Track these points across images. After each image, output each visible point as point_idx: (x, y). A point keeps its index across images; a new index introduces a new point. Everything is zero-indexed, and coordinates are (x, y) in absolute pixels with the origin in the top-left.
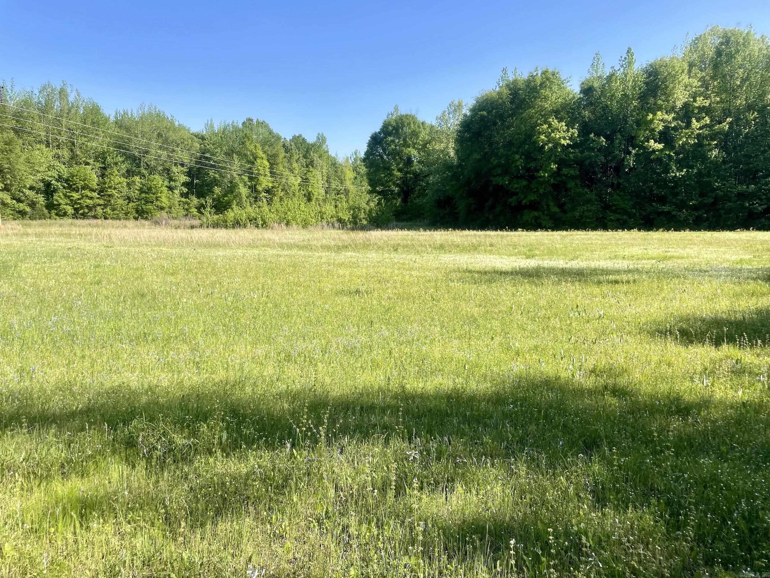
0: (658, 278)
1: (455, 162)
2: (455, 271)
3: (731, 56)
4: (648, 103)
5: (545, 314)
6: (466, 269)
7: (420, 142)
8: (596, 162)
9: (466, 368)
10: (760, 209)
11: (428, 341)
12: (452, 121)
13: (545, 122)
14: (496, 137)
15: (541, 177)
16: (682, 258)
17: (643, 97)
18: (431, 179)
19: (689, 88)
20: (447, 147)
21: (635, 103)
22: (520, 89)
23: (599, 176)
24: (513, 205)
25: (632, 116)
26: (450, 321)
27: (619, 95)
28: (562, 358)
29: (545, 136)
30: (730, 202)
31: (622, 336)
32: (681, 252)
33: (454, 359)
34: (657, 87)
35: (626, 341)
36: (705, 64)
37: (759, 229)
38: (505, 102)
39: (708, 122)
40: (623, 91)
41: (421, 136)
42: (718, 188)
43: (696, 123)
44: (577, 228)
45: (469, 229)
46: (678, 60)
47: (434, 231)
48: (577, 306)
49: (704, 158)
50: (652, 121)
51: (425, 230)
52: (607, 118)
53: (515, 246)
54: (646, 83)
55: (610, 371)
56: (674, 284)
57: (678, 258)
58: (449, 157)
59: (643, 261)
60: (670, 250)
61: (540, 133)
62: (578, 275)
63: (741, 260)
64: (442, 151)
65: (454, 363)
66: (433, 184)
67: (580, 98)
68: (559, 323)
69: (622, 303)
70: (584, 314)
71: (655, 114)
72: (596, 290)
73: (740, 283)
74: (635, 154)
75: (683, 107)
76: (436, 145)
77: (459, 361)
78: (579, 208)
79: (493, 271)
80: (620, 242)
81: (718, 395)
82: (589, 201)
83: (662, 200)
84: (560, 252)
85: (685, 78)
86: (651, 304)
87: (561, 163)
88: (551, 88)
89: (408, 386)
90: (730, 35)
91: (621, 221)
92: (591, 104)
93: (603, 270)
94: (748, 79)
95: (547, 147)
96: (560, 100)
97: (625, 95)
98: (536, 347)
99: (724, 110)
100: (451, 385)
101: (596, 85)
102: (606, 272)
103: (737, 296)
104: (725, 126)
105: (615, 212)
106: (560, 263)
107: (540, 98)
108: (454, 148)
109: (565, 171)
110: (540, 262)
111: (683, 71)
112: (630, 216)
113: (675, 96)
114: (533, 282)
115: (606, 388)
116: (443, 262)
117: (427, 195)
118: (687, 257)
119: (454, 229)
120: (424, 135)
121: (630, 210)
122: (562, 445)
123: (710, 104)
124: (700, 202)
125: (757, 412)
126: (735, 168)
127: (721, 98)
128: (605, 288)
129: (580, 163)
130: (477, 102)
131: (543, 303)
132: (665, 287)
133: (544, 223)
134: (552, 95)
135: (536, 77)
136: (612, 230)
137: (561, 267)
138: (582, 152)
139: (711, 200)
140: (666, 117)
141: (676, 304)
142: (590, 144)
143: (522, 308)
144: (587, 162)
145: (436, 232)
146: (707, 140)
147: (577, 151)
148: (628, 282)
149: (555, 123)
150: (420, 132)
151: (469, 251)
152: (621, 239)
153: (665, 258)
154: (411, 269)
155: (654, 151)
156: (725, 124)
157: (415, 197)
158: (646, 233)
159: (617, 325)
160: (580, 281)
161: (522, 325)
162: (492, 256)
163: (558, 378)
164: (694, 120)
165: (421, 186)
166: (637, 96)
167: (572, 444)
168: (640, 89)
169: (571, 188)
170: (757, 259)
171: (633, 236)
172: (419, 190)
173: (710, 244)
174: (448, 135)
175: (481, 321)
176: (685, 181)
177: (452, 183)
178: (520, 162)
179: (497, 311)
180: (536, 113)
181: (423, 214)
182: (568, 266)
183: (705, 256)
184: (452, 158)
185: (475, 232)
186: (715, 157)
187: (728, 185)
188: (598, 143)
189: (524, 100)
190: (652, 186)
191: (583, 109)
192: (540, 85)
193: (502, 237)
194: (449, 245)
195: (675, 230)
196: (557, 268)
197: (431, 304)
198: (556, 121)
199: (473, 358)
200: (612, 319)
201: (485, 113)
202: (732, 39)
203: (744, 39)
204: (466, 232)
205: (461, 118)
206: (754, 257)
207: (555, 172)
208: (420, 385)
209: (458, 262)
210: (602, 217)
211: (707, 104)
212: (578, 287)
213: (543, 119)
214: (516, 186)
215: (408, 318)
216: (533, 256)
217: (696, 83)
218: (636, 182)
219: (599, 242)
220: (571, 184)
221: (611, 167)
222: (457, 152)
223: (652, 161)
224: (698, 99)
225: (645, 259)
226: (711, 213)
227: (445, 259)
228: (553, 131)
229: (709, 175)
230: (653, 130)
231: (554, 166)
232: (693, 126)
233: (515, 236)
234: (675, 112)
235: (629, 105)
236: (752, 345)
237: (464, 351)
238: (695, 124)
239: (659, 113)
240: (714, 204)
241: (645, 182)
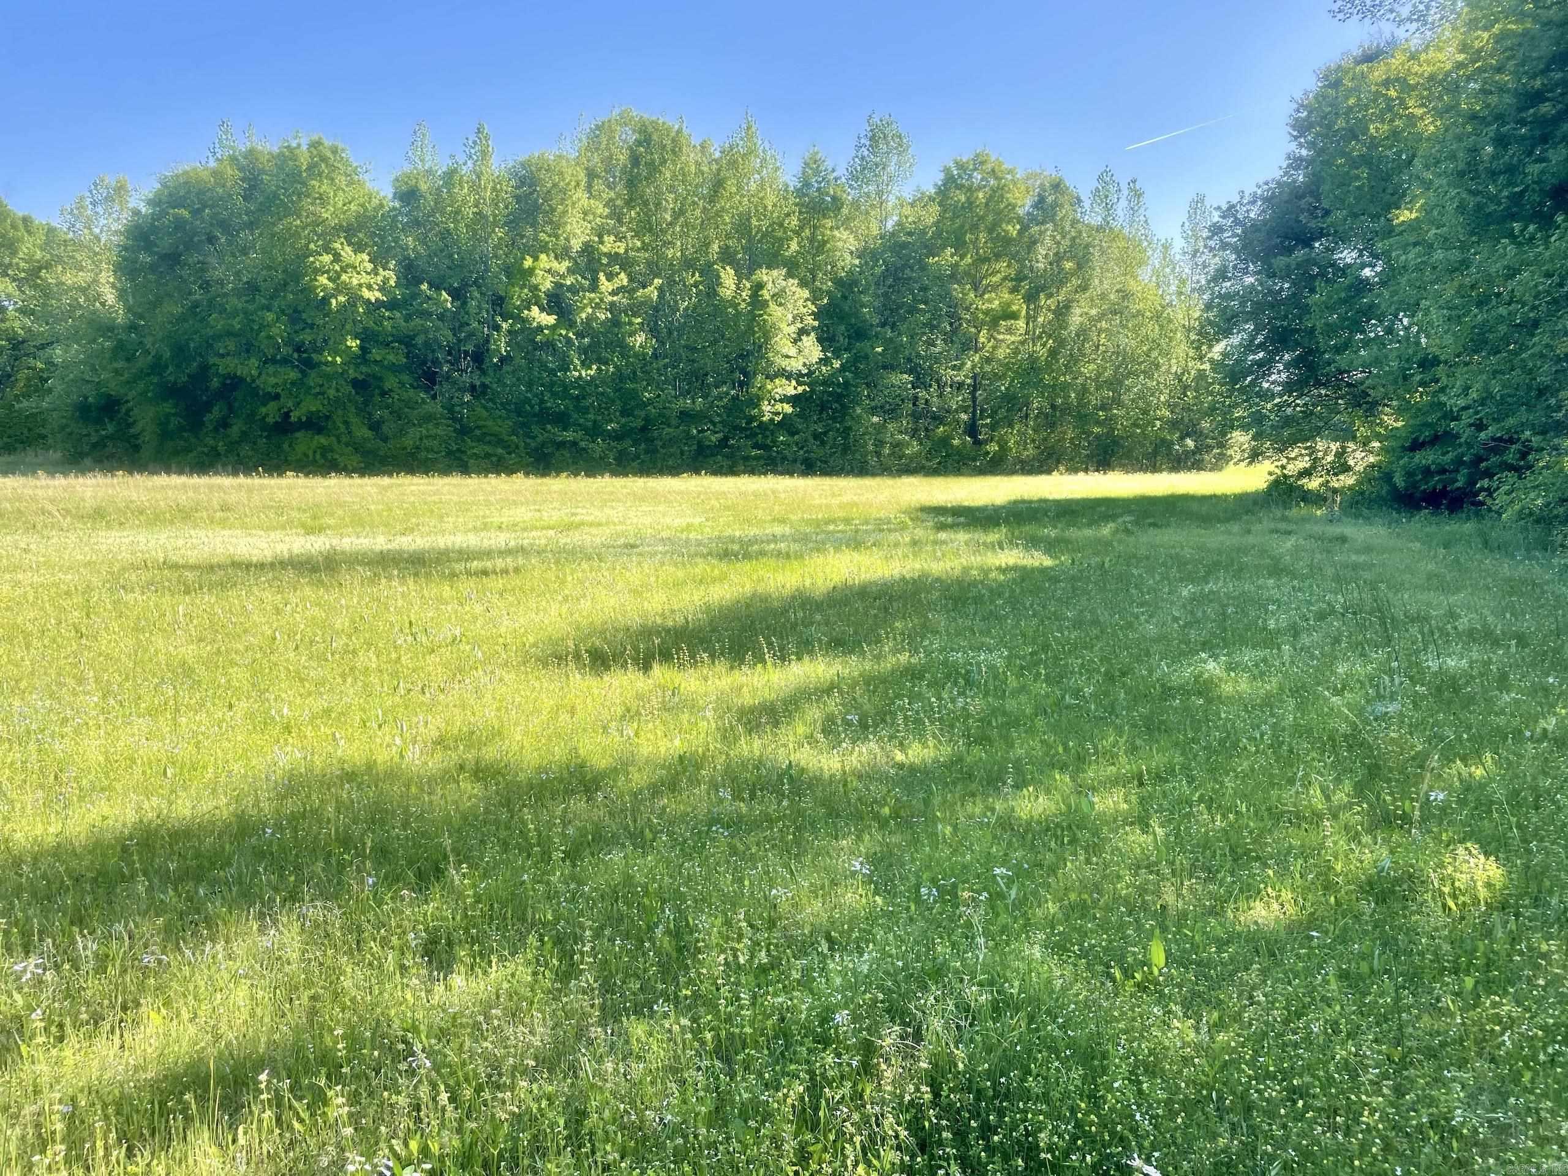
0: (557, 562)
1: (121, 316)
2: (134, 567)
3: (654, 169)
4: (522, 237)
5: (347, 645)
6: (164, 563)
7: (22, 264)
8: (436, 340)
9: (169, 775)
10: (713, 439)
11: (67, 730)
12: (103, 222)
13: (327, 249)
14: (215, 268)
15: (327, 363)
16: (600, 525)
17: (513, 223)
18: (58, 353)
19: (590, 217)
20: (95, 281)
21: (500, 233)
22: (263, 171)
23: (445, 369)
24: (270, 420)
25: (496, 256)
26: (127, 679)
27: (469, 212)
28: (380, 726)
29: (329, 279)
30: (669, 426)
31: (492, 672)
32: (596, 514)
33: (139, 762)
34: (537, 208)
35: (501, 680)
36: (614, 177)
37: (715, 473)
38: (230, 196)
39: (625, 282)
40: (476, 206)
41: (23, 250)
42: (650, 401)
43: (606, 283)
44: (411, 471)
45: (168, 472)
46: (568, 161)
47: (76, 477)
48: (411, 623)
49: (624, 349)
50: (531, 271)
51: (51, 474)
52: (451, 256)
53: (280, 510)
54: (518, 199)
55: (470, 738)
56: (583, 571)
57: (591, 525)
58: (103, 304)
59: (534, 533)
60: (579, 510)
61: (318, 271)
62: (413, 563)
63: (689, 526)
64: (83, 290)
65: (138, 770)
66: (66, 366)
67: (394, 209)
68: (374, 659)
69: (494, 613)
70: (424, 639)
71: (536, 259)
72: (447, 591)
73: (684, 564)
74: (509, 332)
75: (583, 251)
76: (64, 272)
77: (150, 763)
78: (411, 430)
79: (229, 562)
80: (492, 499)
81: (645, 750)
82: (428, 418)
83: (562, 420)
84: (377, 519)
85: (581, 197)
86: (545, 610)
87: (368, 337)
88: (332, 179)
89: (18, 836)
90: (650, 129)
91: (494, 459)
92: (417, 223)
93: (460, 552)
94: (682, 212)
95: (334, 301)
96: (353, 207)
97: (480, 213)
98: (327, 712)
99: (649, 263)
100: (131, 817)
101: (423, 187)
102: (466, 555)
103: (678, 585)
104: (652, 292)
105: (479, 440)
106: (380, 542)
107: (308, 196)
108: (113, 286)
109: (376, 354)
110: (335, 542)
111: (578, 185)
112: (510, 449)
113: (569, 227)
114: (321, 582)
115: (462, 767)
116: (104, 548)
117: (50, 391)
118: (607, 523)
119: (131, 473)
120: (29, 248)
121: (506, 438)
122: (375, 884)
123: (626, 251)
124: (623, 426)
125: (698, 767)
126: (674, 367)
127: (643, 242)
128: (467, 586)
129: (407, 341)
130: (164, 185)
131: (341, 622)
132: (569, 578)
133: (341, 460)
134: (335, 195)
135: (297, 152)
136: (478, 473)
137: (378, 548)
138: (408, 318)
139: (639, 423)
140: (555, 265)
141: (585, 605)
142: (422, 303)
143: (298, 637)
144: (420, 340)
145: (81, 480)
146: (627, 315)
147: (398, 315)
148: (505, 571)
149: (347, 253)
150: (20, 240)
151: (172, 522)
152: (493, 493)
153: (570, 527)
154: (15, 568)
155: (540, 329)
156: (651, 289)
157: (16, 396)
158: (539, 481)
159: (484, 653)
160: (416, 575)
161: (298, 672)
162: (226, 532)
163: (370, 766)
164: (602, 277)
165: (34, 369)
166: (503, 220)
167: (393, 879)
168: (507, 207)
169: (391, 390)
170: (709, 523)
171: (516, 487)
172: (28, 379)
173: (642, 499)
174: (96, 254)
175: (201, 671)
176: (597, 386)
177: (116, 365)
178: (279, 330)
179: (241, 648)
180: (304, 229)
181: (44, 437)
182: (394, 546)
183: (635, 520)
184: (111, 307)
185: (182, 480)
186: (641, 346)
187: (663, 396)
188: (438, 303)
189: (276, 196)
190: (542, 392)
191: (403, 230)
192: (309, 169)
193: (250, 490)
194: (120, 510)
195: (588, 475)
196: (372, 551)
197: (75, 647)
198: (348, 249)
199: (185, 751)
200: (476, 643)
201: (185, 213)
202: (655, 137)
203: (673, 140)
204: (162, 480)
205: (126, 217)
206: (707, 520)
207: (357, 357)
208: (52, 830)
209: (142, 547)
210: (459, 450)
211: (622, 251)
212: (412, 587)
213: (320, 243)
214: (272, 379)
215: (13, 683)
216: (321, 530)
217: (601, 210)
218: (514, 385)
219: (455, 498)
220: (390, 382)
221: (466, 353)
222: (122, 295)
223: (537, 347)
224: (606, 238)
225: (536, 528)
226: (643, 446)
227: (110, 541)
228: (344, 270)
229: (634, 377)
230: (535, 288)
231: (353, 344)
232: (603, 288)
233: (280, 488)
234: (570, 258)
235: (490, 235)
236: (696, 662)
237: (163, 739)
238: (605, 286)
239: (543, 257)
240: (644, 429)
241: (530, 385)
